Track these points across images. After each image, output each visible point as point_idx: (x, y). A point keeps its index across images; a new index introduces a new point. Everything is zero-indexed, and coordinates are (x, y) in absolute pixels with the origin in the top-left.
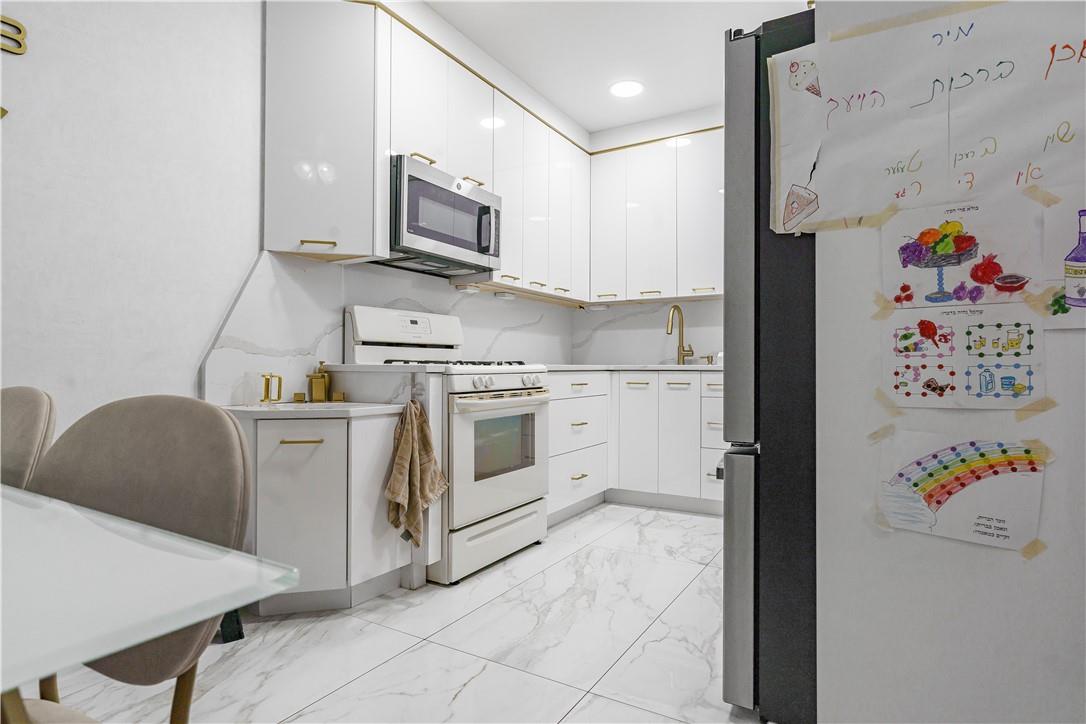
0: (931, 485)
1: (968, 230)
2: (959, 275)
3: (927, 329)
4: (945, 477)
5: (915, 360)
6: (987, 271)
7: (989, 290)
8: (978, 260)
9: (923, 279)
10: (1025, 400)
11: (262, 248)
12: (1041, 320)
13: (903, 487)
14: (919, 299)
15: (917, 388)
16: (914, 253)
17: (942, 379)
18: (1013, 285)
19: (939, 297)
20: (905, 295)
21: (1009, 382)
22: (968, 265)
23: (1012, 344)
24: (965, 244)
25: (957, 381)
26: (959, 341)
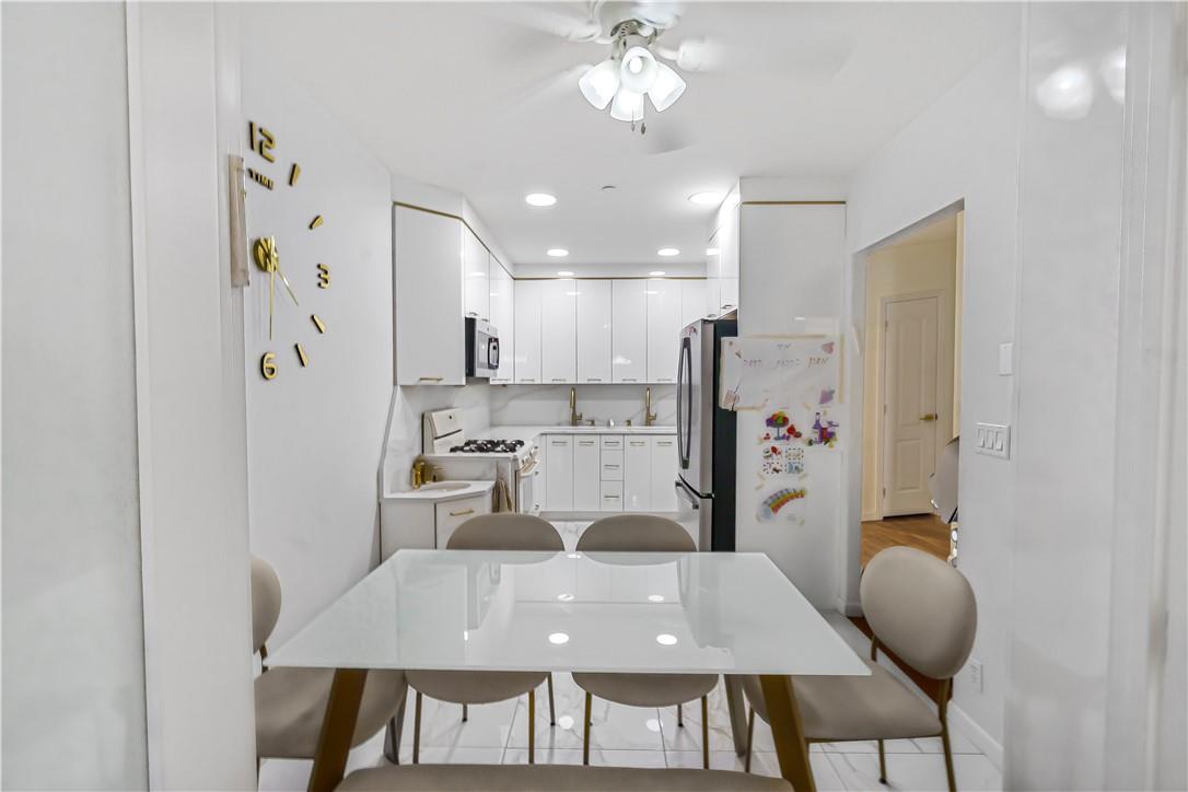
0: (774, 505)
1: (787, 416)
2: (783, 431)
3: (774, 450)
4: (778, 502)
5: (770, 461)
6: (791, 430)
7: (792, 436)
8: (789, 426)
9: (773, 431)
10: (802, 473)
11: (395, 383)
12: (807, 449)
13: (766, 506)
14: (772, 438)
15: (771, 470)
16: (772, 422)
17: (778, 467)
18: (798, 435)
19: (777, 438)
20: (767, 437)
21: (797, 468)
22: (786, 428)
23: (798, 455)
24: (785, 420)
25: (783, 468)
26: (784, 454)
